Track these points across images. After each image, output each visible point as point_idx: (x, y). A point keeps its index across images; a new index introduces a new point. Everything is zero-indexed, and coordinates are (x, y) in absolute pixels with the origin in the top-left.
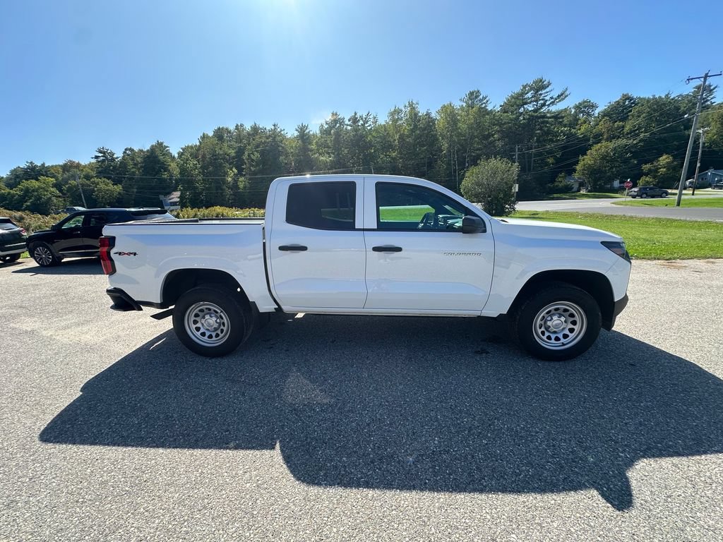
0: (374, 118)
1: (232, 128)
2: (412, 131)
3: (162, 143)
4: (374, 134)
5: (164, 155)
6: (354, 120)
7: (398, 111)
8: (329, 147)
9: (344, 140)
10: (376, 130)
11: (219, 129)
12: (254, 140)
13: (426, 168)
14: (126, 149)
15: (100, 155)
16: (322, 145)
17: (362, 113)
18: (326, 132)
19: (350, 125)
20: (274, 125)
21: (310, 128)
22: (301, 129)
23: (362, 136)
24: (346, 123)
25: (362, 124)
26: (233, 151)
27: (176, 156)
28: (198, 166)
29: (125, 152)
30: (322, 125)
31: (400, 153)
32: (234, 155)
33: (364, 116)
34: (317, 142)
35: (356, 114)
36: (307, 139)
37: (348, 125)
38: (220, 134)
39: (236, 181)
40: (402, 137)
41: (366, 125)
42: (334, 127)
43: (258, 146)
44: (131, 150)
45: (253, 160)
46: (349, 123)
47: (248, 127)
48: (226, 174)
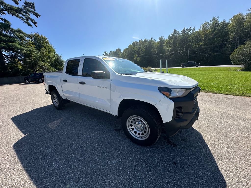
0: (194, 29)
1: (138, 41)
2: (213, 32)
3: (119, 49)
4: (192, 36)
5: (119, 52)
6: (184, 31)
7: (206, 24)
8: (171, 44)
9: (178, 40)
10: (194, 34)
11: (134, 42)
12: (144, 44)
13: (218, 49)
14: (110, 51)
15: (105, 54)
16: (169, 43)
17: (187, 28)
18: (170, 38)
19: (181, 34)
20: (151, 38)
21: (164, 37)
22: (161, 38)
23: (186, 38)
24: (180, 33)
25: (187, 33)
26: (137, 49)
27: (122, 52)
28: (127, 55)
29: (110, 52)
30: (170, 36)
31: (205, 43)
32: (137, 50)
33: (188, 29)
34: (166, 43)
35: (185, 28)
36: (162, 42)
37: (180, 34)
38: (134, 43)
39: (137, 59)
40: (206, 35)
41: (189, 33)
42: (174, 35)
43: (145, 47)
44: (112, 51)
45: (142, 52)
46: (181, 33)
47: (143, 40)
48: (134, 57)
